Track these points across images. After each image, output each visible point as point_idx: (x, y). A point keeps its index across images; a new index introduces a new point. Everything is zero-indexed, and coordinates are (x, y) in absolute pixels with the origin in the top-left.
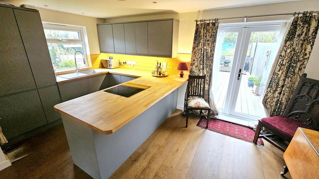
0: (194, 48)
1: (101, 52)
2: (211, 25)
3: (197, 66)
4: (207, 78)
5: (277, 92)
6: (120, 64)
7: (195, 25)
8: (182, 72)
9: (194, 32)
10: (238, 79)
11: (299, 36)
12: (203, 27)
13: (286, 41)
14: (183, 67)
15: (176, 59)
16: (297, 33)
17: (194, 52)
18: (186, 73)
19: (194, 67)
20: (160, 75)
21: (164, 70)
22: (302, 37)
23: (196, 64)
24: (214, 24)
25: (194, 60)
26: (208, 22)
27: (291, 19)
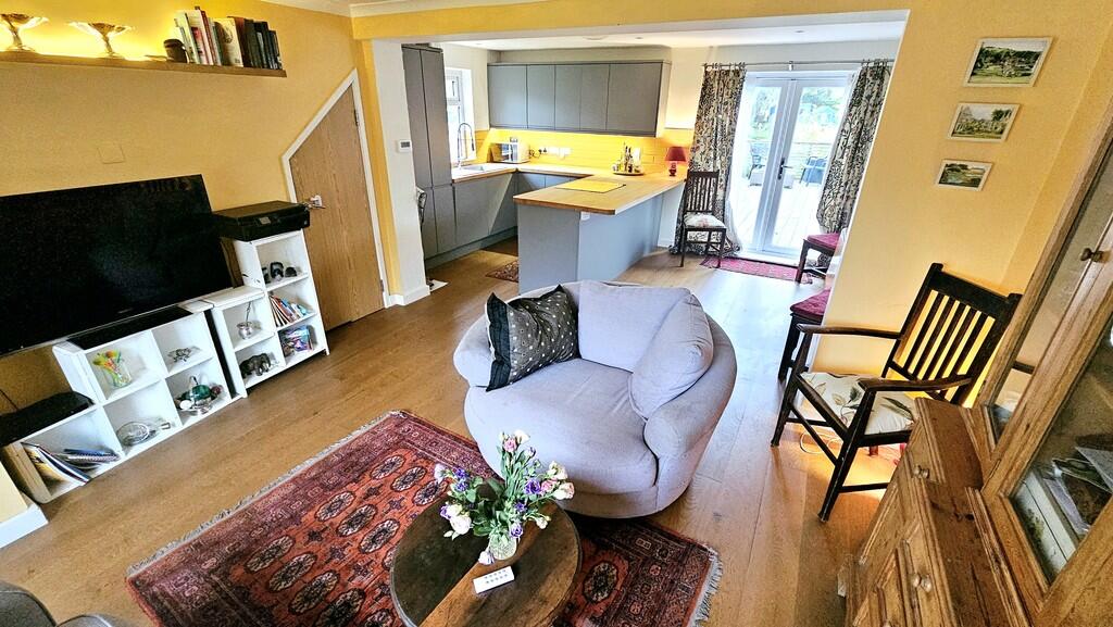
0: (699, 118)
1: (491, 126)
2: (731, 74)
3: (703, 153)
4: (722, 176)
5: (839, 195)
6: (531, 153)
7: (703, 73)
8: (674, 166)
9: (701, 87)
10: (780, 178)
11: (869, 97)
12: (717, 77)
13: (851, 106)
14: (677, 154)
15: (661, 141)
16: (865, 94)
17: (699, 126)
18: (682, 170)
19: (698, 153)
20: (630, 171)
21: (636, 161)
22: (871, 101)
23: (702, 149)
24: (737, 73)
25: (698, 141)
26: (727, 68)
27: (857, 72)
